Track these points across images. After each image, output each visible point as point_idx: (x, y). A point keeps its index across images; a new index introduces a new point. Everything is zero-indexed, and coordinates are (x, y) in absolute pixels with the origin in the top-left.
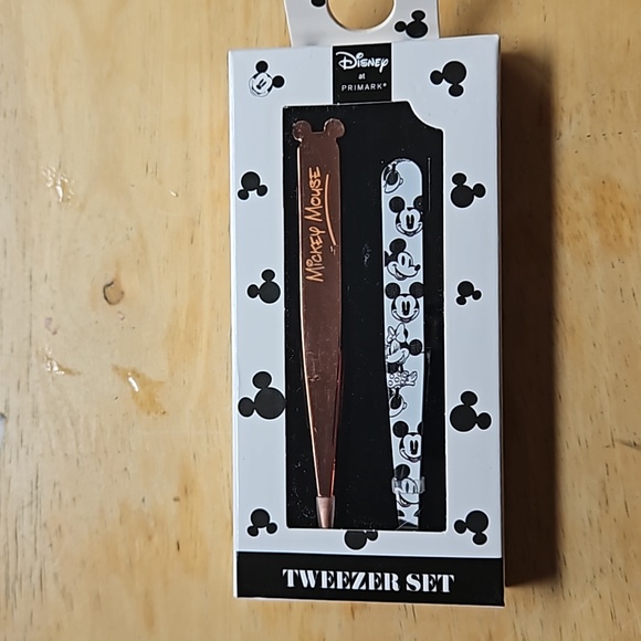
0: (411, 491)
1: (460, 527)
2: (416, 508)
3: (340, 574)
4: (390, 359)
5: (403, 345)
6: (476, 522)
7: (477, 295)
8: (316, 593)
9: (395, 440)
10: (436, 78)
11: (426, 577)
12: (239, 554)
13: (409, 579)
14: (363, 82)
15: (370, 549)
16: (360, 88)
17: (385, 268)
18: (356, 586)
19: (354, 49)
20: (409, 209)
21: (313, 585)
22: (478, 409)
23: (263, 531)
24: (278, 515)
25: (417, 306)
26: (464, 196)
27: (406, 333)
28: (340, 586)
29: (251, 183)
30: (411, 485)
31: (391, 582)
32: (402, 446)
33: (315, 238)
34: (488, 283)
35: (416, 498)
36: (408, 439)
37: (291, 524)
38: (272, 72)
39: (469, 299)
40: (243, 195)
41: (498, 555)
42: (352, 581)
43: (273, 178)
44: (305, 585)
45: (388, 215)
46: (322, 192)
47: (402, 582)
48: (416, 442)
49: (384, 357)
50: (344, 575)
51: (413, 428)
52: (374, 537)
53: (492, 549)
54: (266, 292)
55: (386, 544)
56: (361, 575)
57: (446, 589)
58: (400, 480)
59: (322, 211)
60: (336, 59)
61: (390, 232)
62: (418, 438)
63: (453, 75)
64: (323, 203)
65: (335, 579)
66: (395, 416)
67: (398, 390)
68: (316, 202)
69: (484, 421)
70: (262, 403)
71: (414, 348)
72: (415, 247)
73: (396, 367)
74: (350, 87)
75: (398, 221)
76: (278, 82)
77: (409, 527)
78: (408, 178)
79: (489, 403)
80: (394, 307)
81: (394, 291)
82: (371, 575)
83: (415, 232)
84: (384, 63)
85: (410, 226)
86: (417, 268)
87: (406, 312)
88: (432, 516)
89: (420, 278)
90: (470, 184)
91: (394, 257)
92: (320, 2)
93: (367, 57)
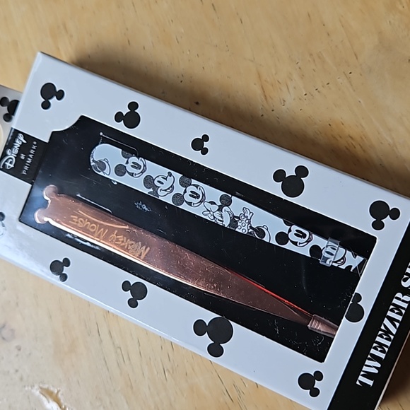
0: (334, 252)
1: (378, 225)
2: (349, 254)
3: (378, 339)
4: (226, 223)
5: (220, 209)
6: (380, 212)
7: (206, 138)
8: (387, 365)
9: (289, 246)
10: (46, 105)
13: (405, 284)
14: (27, 157)
15: (367, 305)
16: (29, 161)
17: (160, 198)
18: (394, 331)
20: (127, 163)
21: (379, 365)
22: (290, 172)
23: (317, 384)
24: (310, 366)
25: (197, 186)
26: (132, 118)
27: (212, 203)
28: (388, 343)
29: (58, 268)
30: (329, 249)
31: (402, 300)
32: (295, 243)
33: (117, 240)
34: (201, 126)
35: (342, 250)
36: (292, 236)
37: (322, 360)
39: (206, 145)
40: (64, 277)
42: (388, 332)
43: (62, 251)
44: (376, 371)
45: (125, 180)
46: (89, 220)
47: (405, 291)
48: (297, 231)
49: (223, 227)
50: (381, 336)
51: (285, 229)
52: (359, 297)
54: (138, 293)
55: (368, 290)
56: (386, 322)
58: (321, 256)
60: (5, 169)
61: (137, 184)
62: (295, 228)
63: (50, 92)
64: (96, 223)
65: (381, 345)
66: (270, 238)
67: (251, 227)
68: (93, 228)
69: (302, 171)
70: (218, 336)
71: (226, 202)
72: (155, 170)
73: (234, 222)
74: (26, 168)
75: (132, 174)
77: (362, 265)
78: (106, 155)
79: (290, 163)
80: (190, 204)
81: (179, 198)
82: (389, 314)
83: (145, 166)
84: (21, 137)
85: (139, 167)
86: (170, 174)
87: (197, 196)
88: (362, 244)
89: (178, 176)
90: (125, 111)
91: (156, 188)
93: (12, 147)
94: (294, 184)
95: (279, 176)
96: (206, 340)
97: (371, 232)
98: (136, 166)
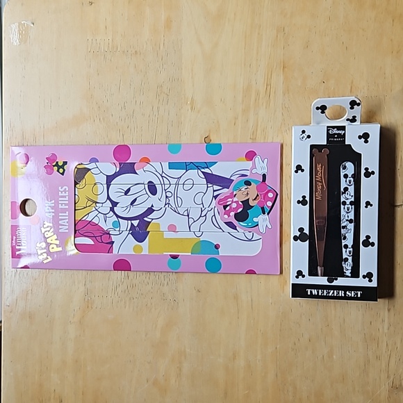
0: (349, 266)
1: (364, 277)
2: (350, 271)
4: (343, 225)
5: (347, 220)
6: (369, 276)
7: (371, 205)
8: (317, 297)
9: (344, 250)
10: (360, 137)
11: (353, 292)
12: (293, 284)
13: (347, 293)
14: (336, 138)
15: (335, 283)
16: (335, 140)
17: (342, 196)
18: (330, 295)
19: (334, 127)
20: (350, 178)
21: (316, 294)
22: (371, 241)
23: (300, 277)
24: (306, 272)
25: (352, 208)
26: (368, 174)
27: (348, 217)
28: (325, 295)
29: (299, 168)
30: (349, 264)
31: (341, 293)
32: (346, 252)
33: (319, 186)
34: (375, 202)
35: (350, 268)
36: (348, 250)
37: (309, 275)
38: (307, 134)
39: (369, 206)
40: (296, 172)
41: (376, 286)
42: (329, 293)
43: (306, 167)
44: (314, 294)
45: (343, 180)
46: (322, 172)
47: (345, 294)
48: (351, 251)
49: (340, 224)
50: (326, 291)
51: (350, 246)
52: (336, 279)
53: (374, 284)
54: (303, 202)
55: (340, 282)
56: (332, 291)
57: (359, 296)
58: (345, 262)
59: (321, 177)
60: (328, 130)
61: (343, 185)
62: (351, 249)
63: (365, 136)
64: (322, 175)
65: (323, 292)
66: (344, 242)
67: (345, 234)
68: (319, 174)
69: (373, 244)
70: (301, 237)
71: (351, 221)
72: (351, 189)
73: (344, 227)
74: (332, 139)
75: (346, 181)
76: (309, 137)
77: (348, 277)
78: (350, 168)
79: (374, 239)
80: (344, 208)
81: (344, 203)
82: (335, 291)
83: (351, 185)
84: (343, 132)
85: (350, 183)
86: (352, 196)
87: (348, 210)
88: (355, 273)
89: (353, 199)
90: (370, 171)
91: (345, 193)
92: (323, 112)
93: (338, 130)
94: (367, 243)
95: (368, 237)
96: (298, 234)
97: (361, 275)
98: (350, 182)
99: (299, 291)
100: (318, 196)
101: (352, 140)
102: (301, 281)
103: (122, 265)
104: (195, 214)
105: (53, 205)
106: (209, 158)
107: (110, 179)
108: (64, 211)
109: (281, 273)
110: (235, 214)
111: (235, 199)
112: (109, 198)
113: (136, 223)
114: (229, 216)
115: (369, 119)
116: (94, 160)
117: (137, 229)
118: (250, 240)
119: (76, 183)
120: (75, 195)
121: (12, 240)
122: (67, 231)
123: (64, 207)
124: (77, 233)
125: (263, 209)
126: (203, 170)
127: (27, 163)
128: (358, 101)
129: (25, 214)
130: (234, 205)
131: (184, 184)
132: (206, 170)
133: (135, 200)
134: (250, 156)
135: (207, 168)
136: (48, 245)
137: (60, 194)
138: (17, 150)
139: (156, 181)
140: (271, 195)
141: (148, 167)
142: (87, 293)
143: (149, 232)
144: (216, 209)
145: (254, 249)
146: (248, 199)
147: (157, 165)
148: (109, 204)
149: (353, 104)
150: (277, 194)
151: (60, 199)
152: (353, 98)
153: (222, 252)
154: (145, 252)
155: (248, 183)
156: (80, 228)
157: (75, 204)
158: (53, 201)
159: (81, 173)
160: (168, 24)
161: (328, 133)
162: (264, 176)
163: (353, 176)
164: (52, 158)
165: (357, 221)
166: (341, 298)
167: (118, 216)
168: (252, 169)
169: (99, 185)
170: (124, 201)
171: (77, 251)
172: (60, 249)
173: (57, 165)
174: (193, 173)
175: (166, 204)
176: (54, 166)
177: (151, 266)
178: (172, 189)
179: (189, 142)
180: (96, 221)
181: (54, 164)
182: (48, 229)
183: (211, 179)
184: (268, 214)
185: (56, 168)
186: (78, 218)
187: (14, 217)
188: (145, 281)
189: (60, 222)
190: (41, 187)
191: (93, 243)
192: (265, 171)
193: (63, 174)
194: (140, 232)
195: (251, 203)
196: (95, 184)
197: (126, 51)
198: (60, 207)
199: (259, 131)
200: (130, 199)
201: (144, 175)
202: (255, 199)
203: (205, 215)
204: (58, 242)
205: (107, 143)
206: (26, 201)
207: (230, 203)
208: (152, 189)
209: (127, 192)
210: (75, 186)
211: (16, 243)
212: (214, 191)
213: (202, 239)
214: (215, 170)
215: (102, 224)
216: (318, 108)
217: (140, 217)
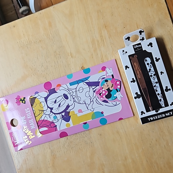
1: (171, 105)
2: (164, 104)
3: (156, 117)
4: (154, 85)
5: (155, 83)
7: (163, 73)
8: (154, 120)
9: (158, 96)
10: (148, 45)
11: (168, 113)
12: (141, 118)
13: (166, 114)
15: (159, 112)
18: (159, 117)
19: (136, 45)
23: (143, 114)
24: (145, 111)
26: (157, 60)
27: (155, 81)
29: (127, 67)
30: (162, 101)
31: (164, 115)
34: (164, 71)
35: (164, 103)
36: (160, 95)
37: (147, 112)
38: (125, 51)
39: (162, 74)
40: (126, 69)
42: (158, 117)
43: (130, 66)
45: (147, 66)
47: (165, 115)
51: (160, 94)
52: (159, 110)
54: (134, 81)
55: (161, 110)
56: (159, 116)
57: (172, 114)
58: (160, 101)
59: (138, 68)
60: (134, 47)
61: (148, 68)
62: (161, 95)
63: (151, 44)
65: (155, 117)
66: (157, 93)
67: (156, 89)
69: (170, 90)
70: (138, 97)
71: (157, 83)
72: (152, 69)
73: (155, 86)
74: (137, 50)
75: (149, 66)
76: (126, 52)
77: (164, 107)
78: (148, 60)
79: (170, 87)
80: (152, 78)
81: (151, 76)
84: (140, 45)
85: (151, 66)
87: (154, 78)
88: (166, 105)
89: (154, 73)
90: (158, 58)
91: (150, 71)
92: (129, 40)
93: (138, 45)
94: (167, 90)
95: (167, 87)
96: (136, 96)
97: (169, 105)
99: (145, 120)
100: (139, 76)
101: (145, 47)
102: (144, 116)
103: (63, 134)
104: (88, 102)
105: (25, 118)
106: (86, 76)
107: (46, 99)
108: (30, 119)
109: (134, 115)
110: (105, 96)
111: (103, 90)
112: (48, 107)
113: (63, 114)
114: (103, 98)
115: (149, 36)
116: (37, 93)
117: (65, 116)
118: (116, 105)
119: (32, 105)
120: (33, 110)
121: (12, 139)
122: (35, 127)
123: (30, 117)
124: (39, 127)
125: (117, 90)
126: (85, 82)
127: (8, 104)
128: (142, 30)
129: (14, 126)
130: (104, 92)
131: (79, 90)
132: (87, 81)
133: (60, 104)
134: (104, 69)
135: (87, 80)
136: (28, 136)
137: (26, 112)
138: (1, 99)
139: (66, 93)
140: (118, 83)
141: (61, 88)
142: (52, 152)
143: (70, 116)
144: (96, 96)
145: (119, 108)
146: (109, 88)
147: (65, 86)
148: (49, 110)
149: (141, 32)
150: (121, 81)
151: (27, 114)
152: (140, 30)
153: (105, 114)
154: (72, 125)
155: (106, 81)
156: (40, 124)
157: (34, 114)
158: (24, 116)
159: (33, 100)
160: (50, 24)
161: (134, 48)
162: (112, 75)
163: (151, 63)
164: (18, 98)
165: (159, 82)
166: (164, 117)
167: (55, 114)
168: (106, 74)
169: (42, 103)
170: (55, 106)
171: (41, 135)
172: (34, 136)
173: (21, 100)
174: (81, 84)
175: (74, 102)
176: (20, 101)
177: (76, 131)
178: (74, 94)
179: (75, 72)
180: (46, 119)
181: (20, 100)
182: (26, 129)
183: (90, 84)
184: (120, 91)
185: (21, 102)
186: (38, 120)
187: (9, 129)
188: (76, 138)
189: (30, 125)
190: (17, 112)
191: (47, 129)
192: (112, 73)
193: (25, 103)
194: (66, 117)
195: (111, 89)
196: (40, 103)
197: (35, 42)
198: (28, 118)
199: (104, 57)
200: (58, 104)
201: (60, 92)
202: (112, 87)
203: (93, 101)
204: (32, 134)
205: (40, 84)
206: (12, 120)
207: (102, 92)
208: (66, 97)
209: (55, 102)
210: (32, 107)
211: (14, 140)
212: (93, 89)
213: (94, 111)
214: (91, 80)
215: (49, 119)
216: (126, 39)
217: (65, 111)
